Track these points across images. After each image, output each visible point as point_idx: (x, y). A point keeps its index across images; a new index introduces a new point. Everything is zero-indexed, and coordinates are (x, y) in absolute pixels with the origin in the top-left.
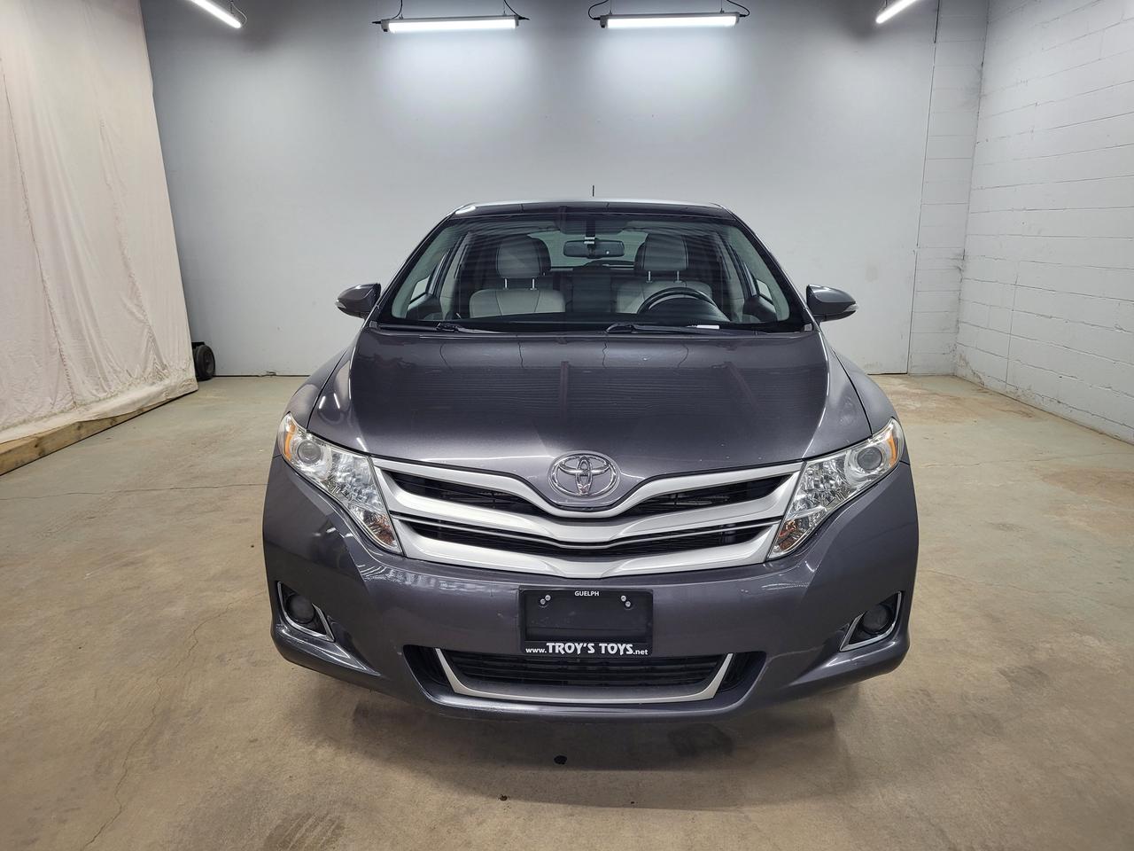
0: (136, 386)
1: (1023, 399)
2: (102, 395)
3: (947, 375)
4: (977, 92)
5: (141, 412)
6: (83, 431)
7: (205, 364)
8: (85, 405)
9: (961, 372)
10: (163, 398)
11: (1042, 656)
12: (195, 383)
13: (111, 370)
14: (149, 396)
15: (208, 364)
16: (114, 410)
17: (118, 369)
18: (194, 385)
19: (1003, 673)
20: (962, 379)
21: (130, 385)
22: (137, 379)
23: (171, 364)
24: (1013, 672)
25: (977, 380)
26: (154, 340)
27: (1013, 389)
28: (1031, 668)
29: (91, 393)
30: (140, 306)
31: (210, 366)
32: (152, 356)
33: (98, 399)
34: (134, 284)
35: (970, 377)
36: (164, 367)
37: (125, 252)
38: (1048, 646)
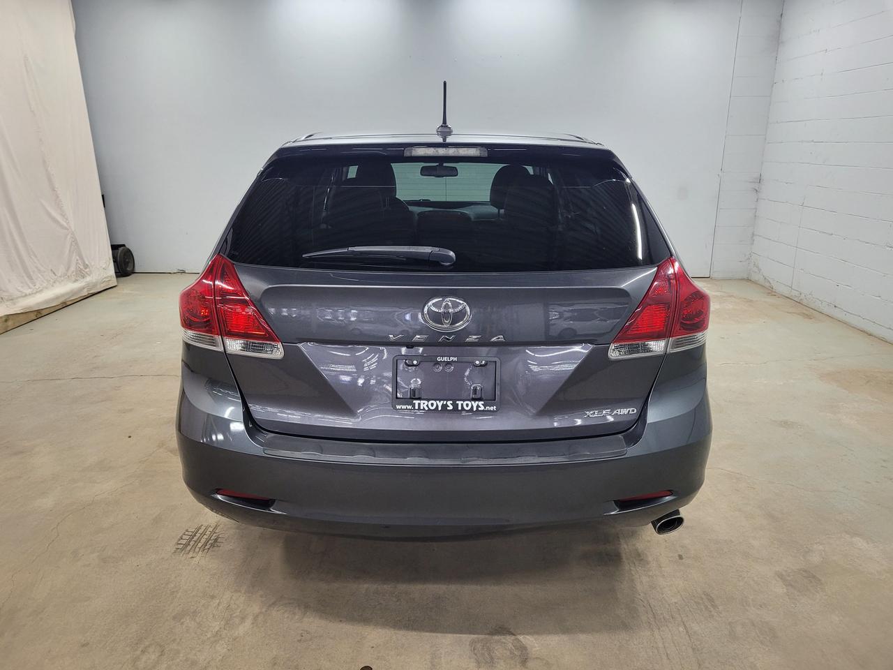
0: (60, 283)
1: (805, 302)
2: (28, 291)
3: (743, 279)
4: (776, 39)
5: (65, 306)
6: (10, 323)
7: (124, 263)
8: (12, 300)
9: (755, 277)
10: (85, 293)
11: (815, 559)
12: (115, 279)
13: (36, 270)
14: (72, 291)
15: (128, 263)
16: (38, 304)
17: (42, 269)
18: (114, 281)
19: (780, 576)
20: (755, 283)
21: (54, 282)
22: (60, 277)
23: (93, 264)
24: (789, 576)
25: (767, 284)
26: (77, 244)
27: (797, 293)
28: (805, 571)
29: (18, 290)
30: (63, 215)
31: (130, 264)
32: (75, 257)
33: (24, 295)
34: (58, 197)
35: (762, 281)
36: (86, 266)
37: (49, 169)
38: (821, 547)
